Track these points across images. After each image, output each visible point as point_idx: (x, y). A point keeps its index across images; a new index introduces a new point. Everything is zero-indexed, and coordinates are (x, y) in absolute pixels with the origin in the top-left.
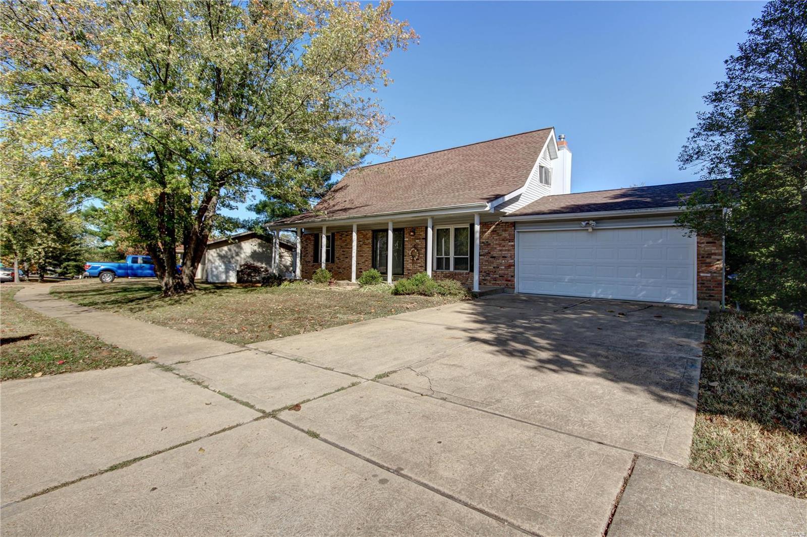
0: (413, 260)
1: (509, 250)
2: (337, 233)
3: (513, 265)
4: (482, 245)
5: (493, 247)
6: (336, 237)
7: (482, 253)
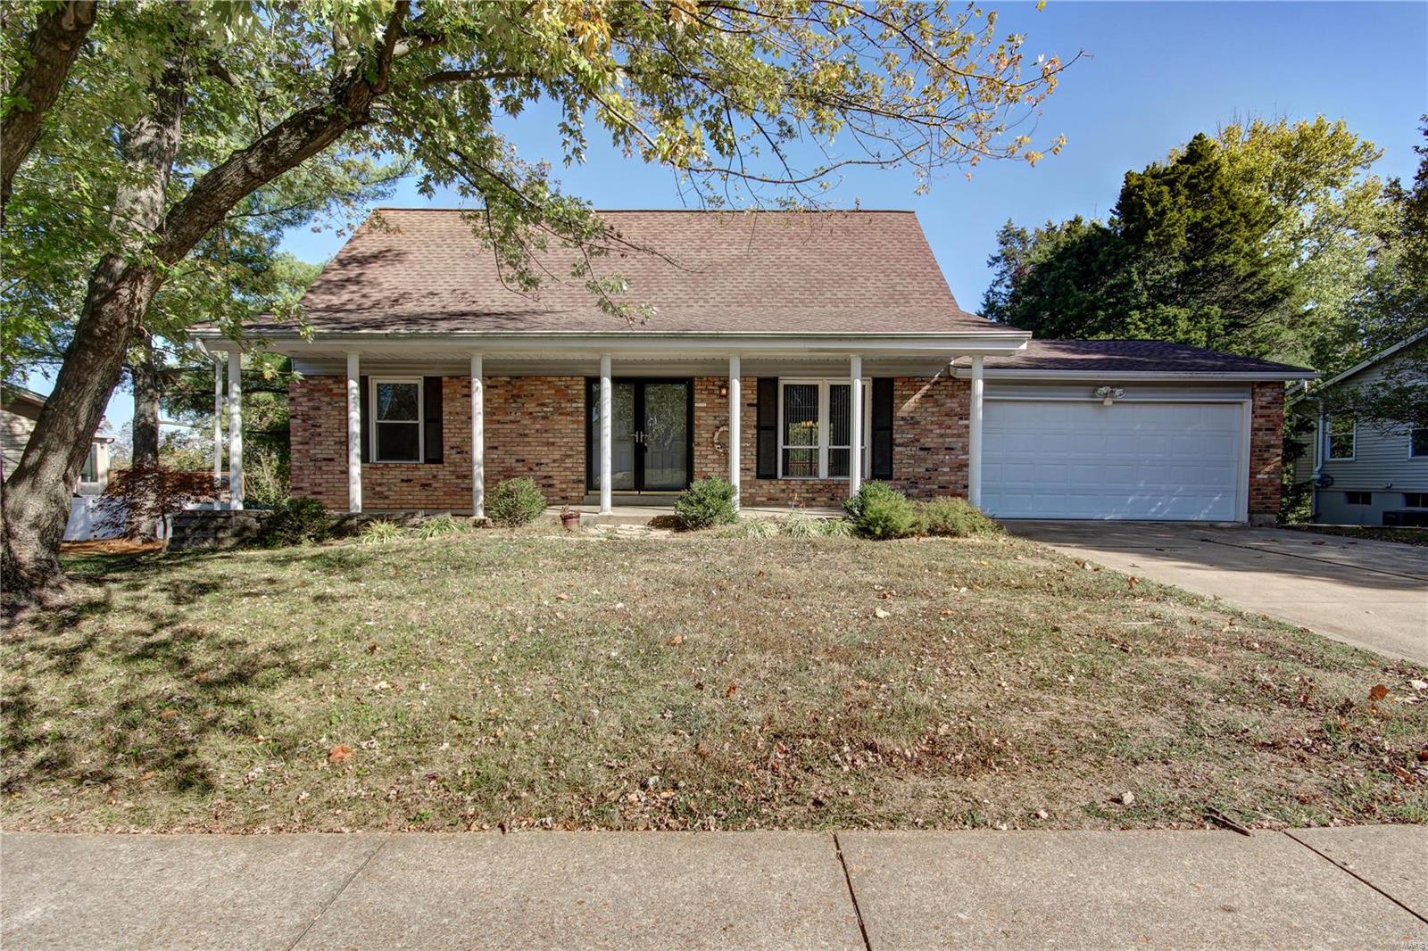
0: (726, 454)
1: (959, 436)
2: (451, 377)
3: (967, 465)
4: (902, 423)
5: (925, 430)
6: (445, 391)
7: (901, 441)
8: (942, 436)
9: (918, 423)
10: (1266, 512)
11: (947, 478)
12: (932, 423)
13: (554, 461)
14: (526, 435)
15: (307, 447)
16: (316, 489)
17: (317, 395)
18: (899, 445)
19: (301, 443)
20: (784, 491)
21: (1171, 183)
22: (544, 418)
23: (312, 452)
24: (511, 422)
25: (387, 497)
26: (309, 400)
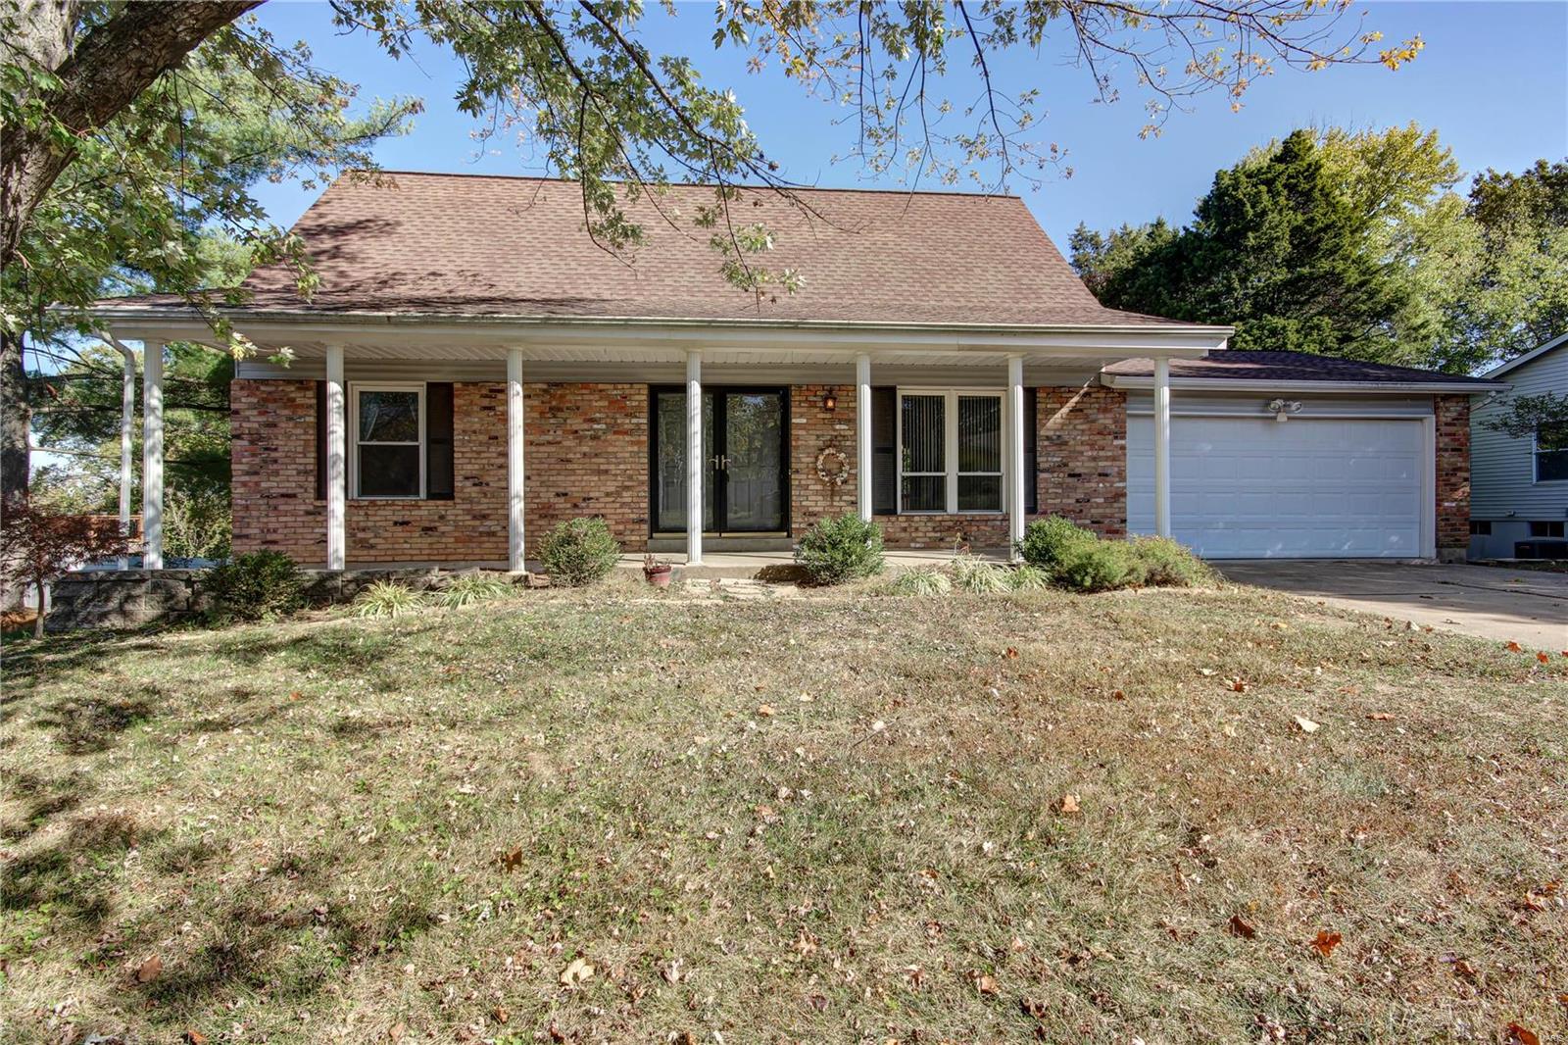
0: (833, 483)
1: (1114, 459)
2: (466, 384)
3: (1124, 495)
4: (1046, 443)
5: (1074, 451)
6: (457, 402)
7: (1046, 465)
8: (1094, 459)
9: (1066, 443)
10: (1456, 546)
11: (1101, 511)
12: (1082, 443)
13: (608, 495)
14: (569, 461)
15: (256, 478)
16: (269, 537)
17: (271, 406)
18: (1043, 471)
19: (247, 473)
20: (905, 530)
21: (1269, 183)
22: (595, 438)
23: (263, 485)
24: (549, 443)
25: (372, 547)
26: (261, 414)
